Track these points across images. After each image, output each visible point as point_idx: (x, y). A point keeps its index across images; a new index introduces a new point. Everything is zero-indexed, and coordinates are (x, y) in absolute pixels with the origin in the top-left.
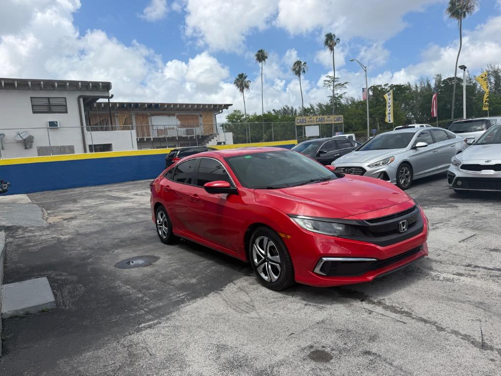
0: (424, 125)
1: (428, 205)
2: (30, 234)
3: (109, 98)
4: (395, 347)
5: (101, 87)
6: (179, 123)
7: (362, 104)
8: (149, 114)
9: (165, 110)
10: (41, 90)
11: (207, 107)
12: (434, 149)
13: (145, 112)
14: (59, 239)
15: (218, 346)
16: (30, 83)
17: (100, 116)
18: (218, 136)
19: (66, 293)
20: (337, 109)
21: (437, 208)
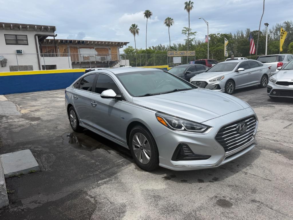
0: (243, 58)
1: (256, 106)
2: (11, 121)
3: (54, 36)
4: (270, 197)
5: (49, 29)
6: (96, 53)
7: (204, 45)
8: (78, 47)
9: (88, 44)
10: (11, 29)
11: (114, 44)
12: (249, 72)
13: (75, 46)
14: (31, 124)
15: (154, 197)
16: (4, 25)
17: (49, 47)
18: (120, 62)
19: (44, 160)
20: (189, 48)
21: (262, 107)
